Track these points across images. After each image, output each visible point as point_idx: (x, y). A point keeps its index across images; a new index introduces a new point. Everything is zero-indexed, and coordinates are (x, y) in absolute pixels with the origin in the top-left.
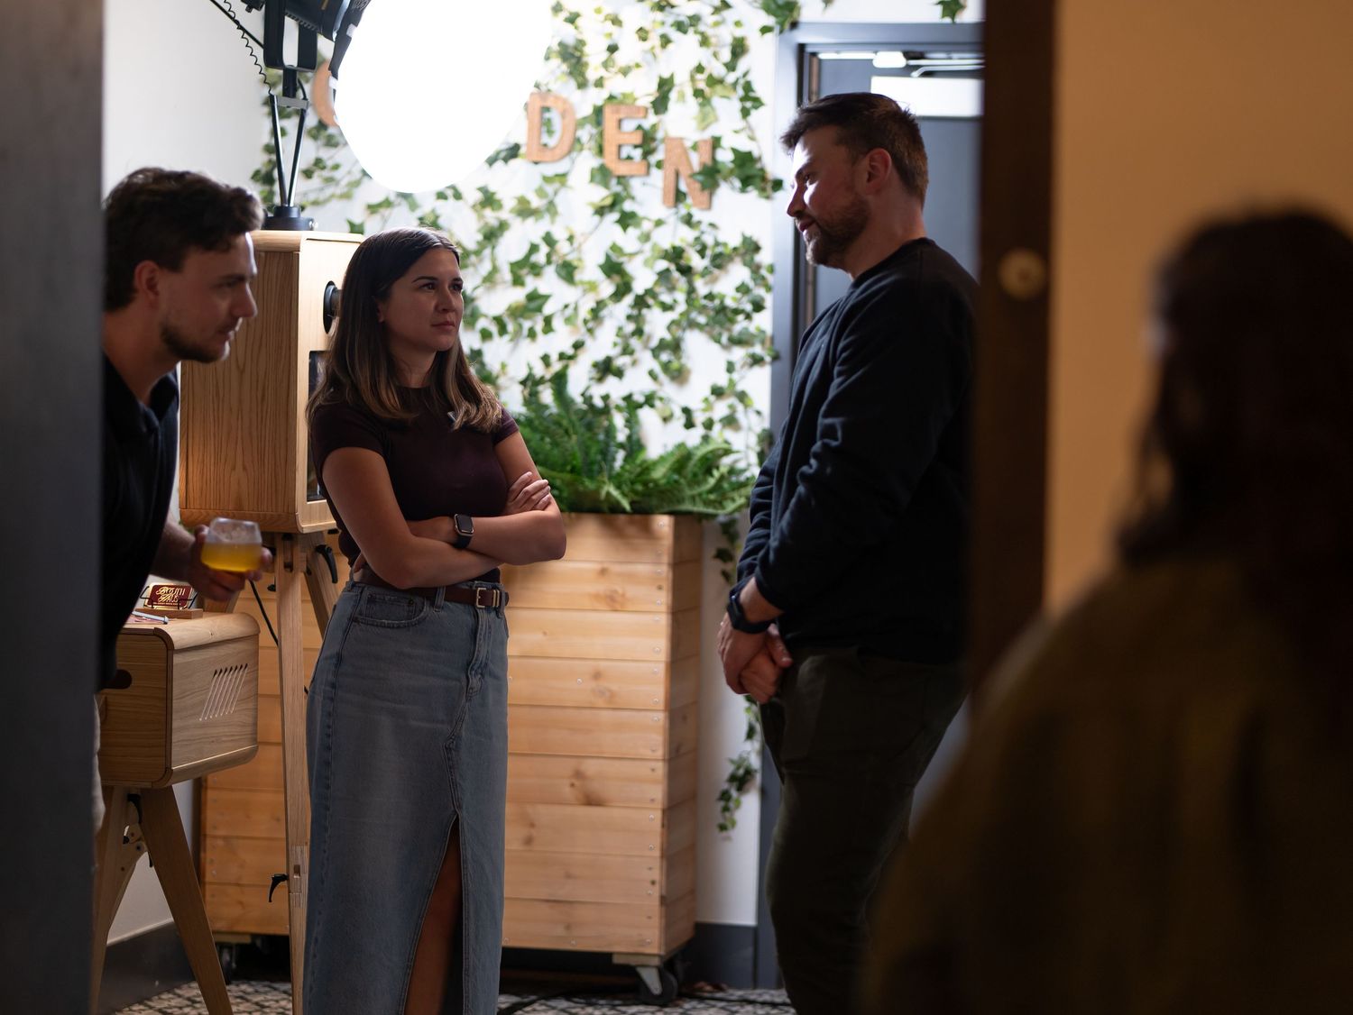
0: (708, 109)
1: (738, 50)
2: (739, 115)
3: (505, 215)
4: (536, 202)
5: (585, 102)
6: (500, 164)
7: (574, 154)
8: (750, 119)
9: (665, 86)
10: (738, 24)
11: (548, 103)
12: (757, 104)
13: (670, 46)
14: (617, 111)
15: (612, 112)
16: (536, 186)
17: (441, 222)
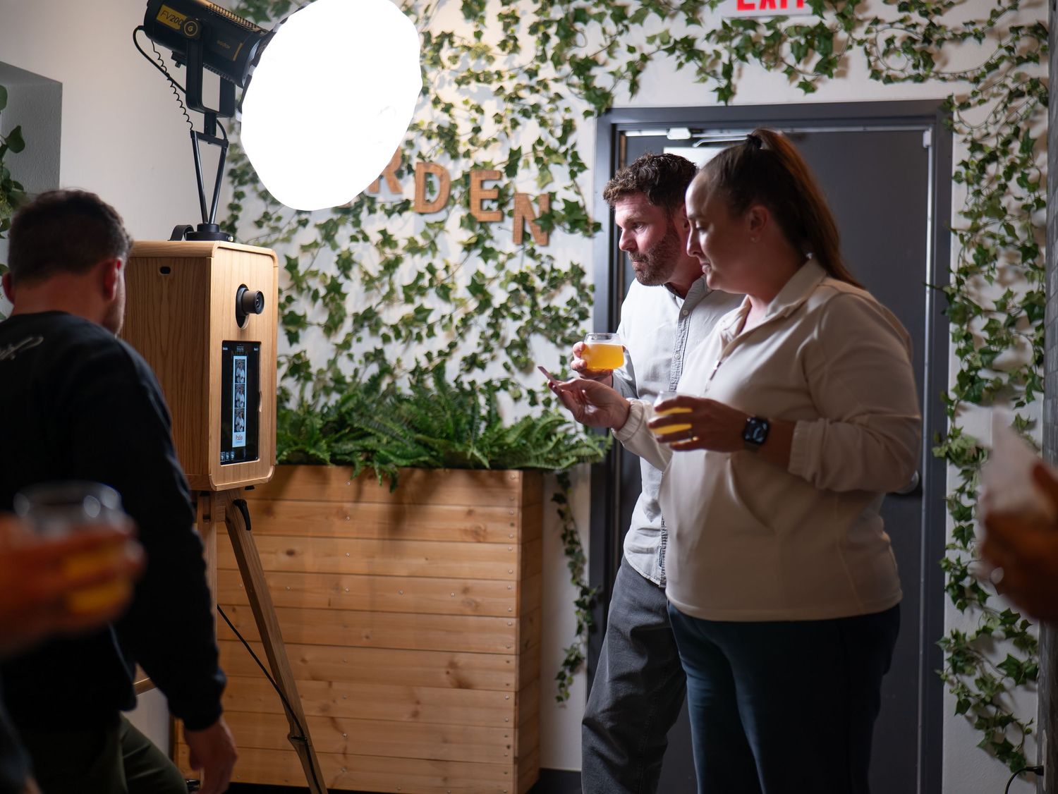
0: (546, 172)
1: (568, 128)
2: (568, 176)
3: (399, 251)
4: (421, 242)
5: (457, 169)
6: (395, 215)
7: (449, 207)
8: (577, 180)
9: (515, 155)
10: (567, 110)
11: (431, 170)
12: (581, 168)
13: (519, 128)
14: (480, 175)
15: (476, 176)
16: (422, 230)
17: (354, 257)
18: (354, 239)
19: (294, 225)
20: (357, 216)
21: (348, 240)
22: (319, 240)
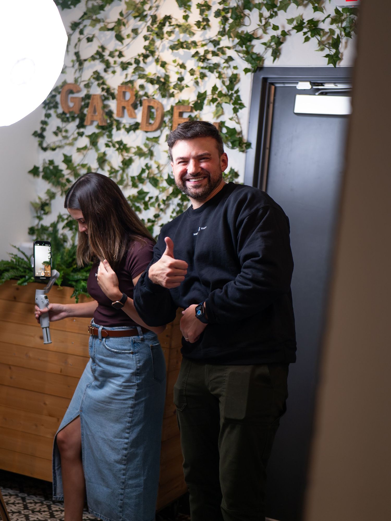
0: (219, 108)
1: (234, 80)
2: (232, 111)
3: (131, 155)
4: (145, 150)
5: (168, 104)
6: (132, 132)
7: (162, 128)
8: (238, 114)
9: (201, 97)
10: (235, 68)
11: (152, 104)
12: (242, 107)
13: (206, 79)
14: (179, 109)
15: (177, 109)
16: (144, 142)
17: (107, 157)
18: (107, 145)
19: (76, 135)
20: (110, 132)
21: (104, 146)
22: (88, 145)
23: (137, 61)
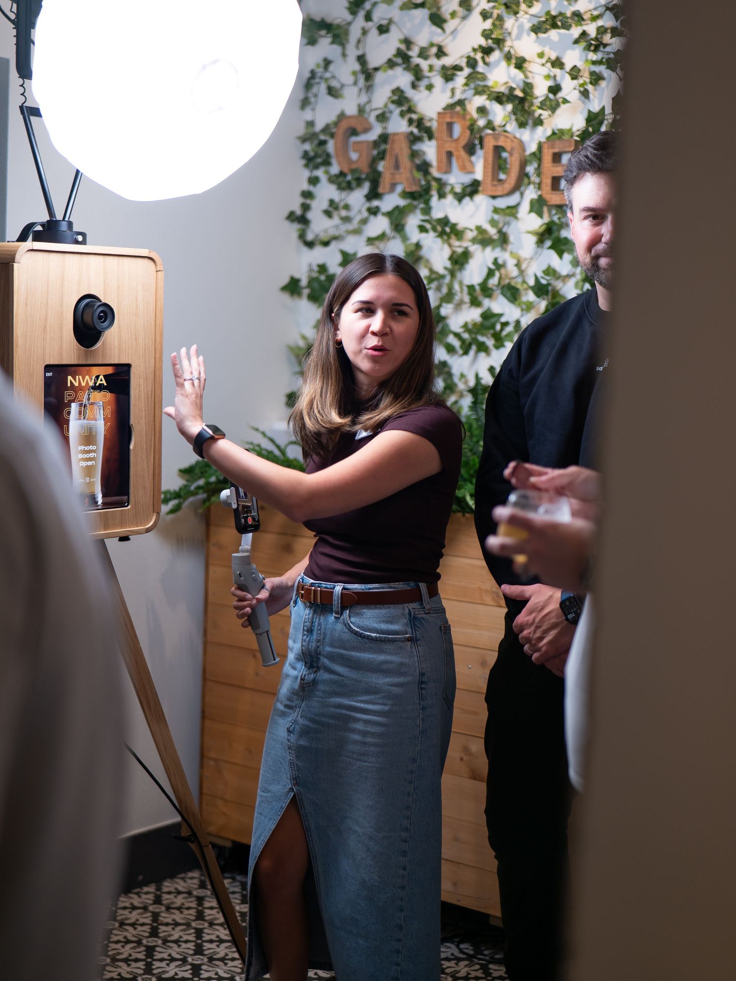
3: (465, 244)
4: (492, 232)
5: (532, 139)
6: (467, 200)
7: (522, 188)
9: (595, 120)
11: (501, 143)
13: (602, 84)
14: (553, 147)
15: (549, 148)
16: (489, 218)
17: (424, 252)
18: (422, 229)
19: (365, 214)
20: (427, 202)
21: (417, 231)
22: (388, 231)
23: (472, 61)
